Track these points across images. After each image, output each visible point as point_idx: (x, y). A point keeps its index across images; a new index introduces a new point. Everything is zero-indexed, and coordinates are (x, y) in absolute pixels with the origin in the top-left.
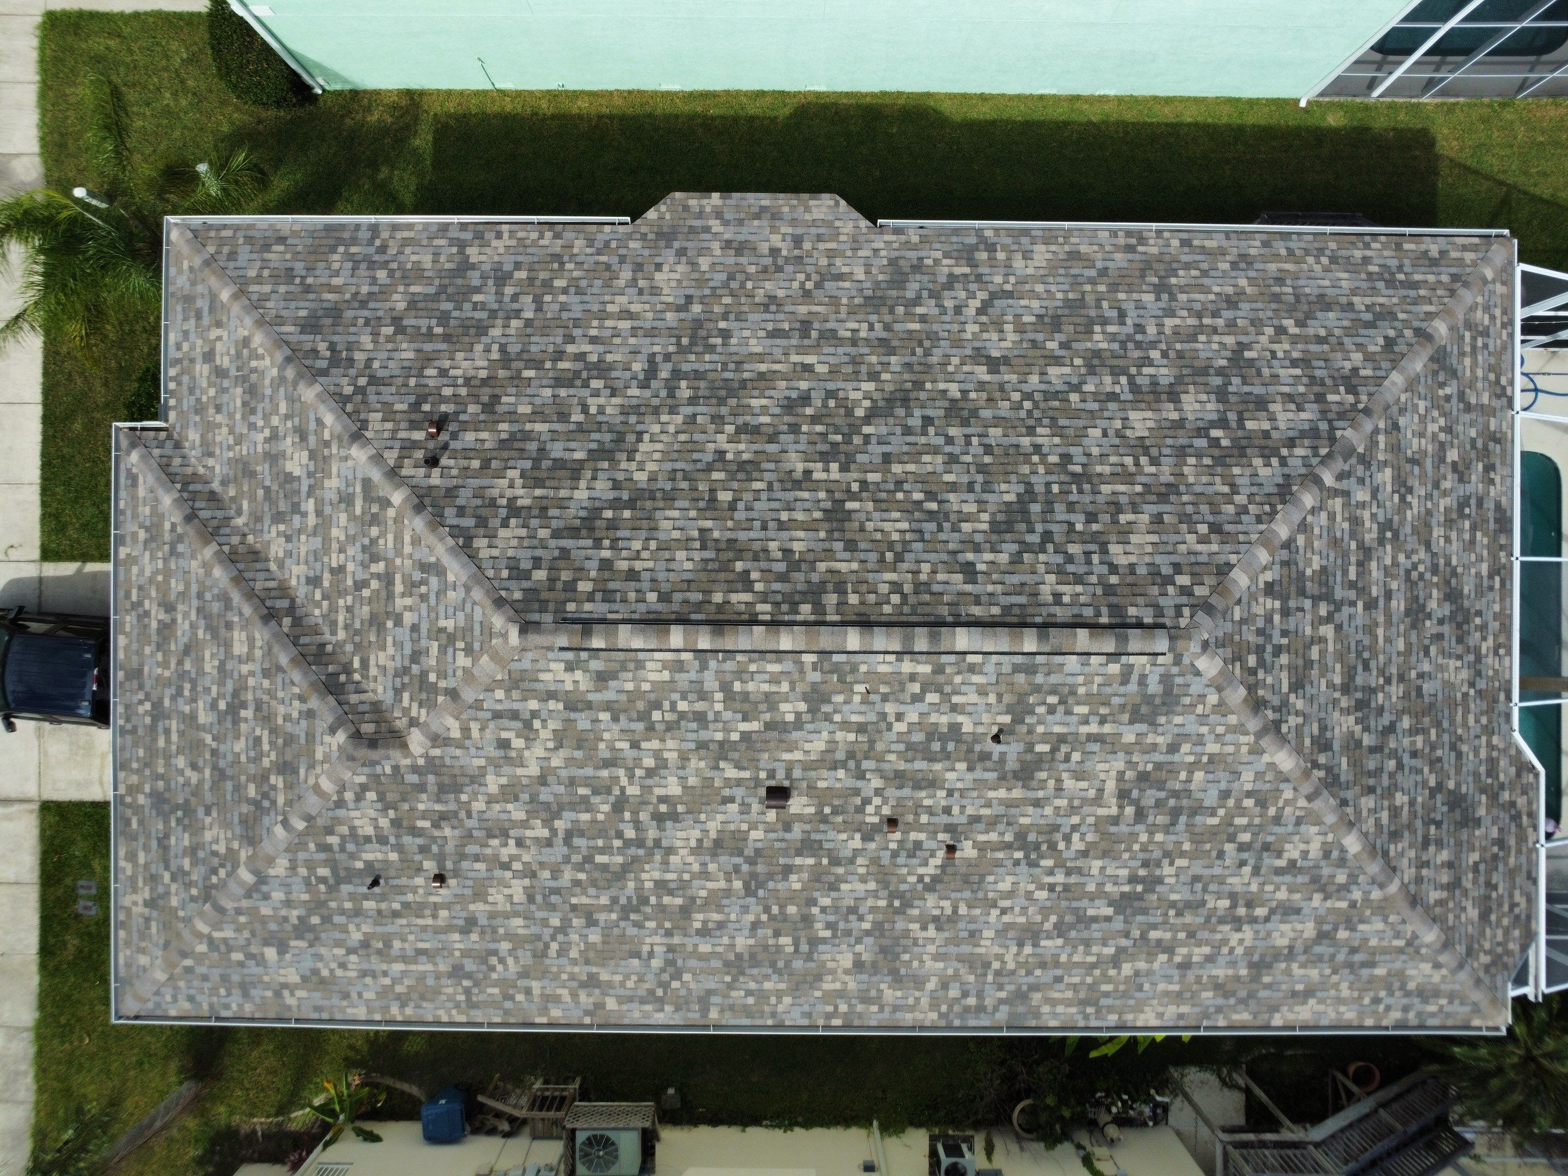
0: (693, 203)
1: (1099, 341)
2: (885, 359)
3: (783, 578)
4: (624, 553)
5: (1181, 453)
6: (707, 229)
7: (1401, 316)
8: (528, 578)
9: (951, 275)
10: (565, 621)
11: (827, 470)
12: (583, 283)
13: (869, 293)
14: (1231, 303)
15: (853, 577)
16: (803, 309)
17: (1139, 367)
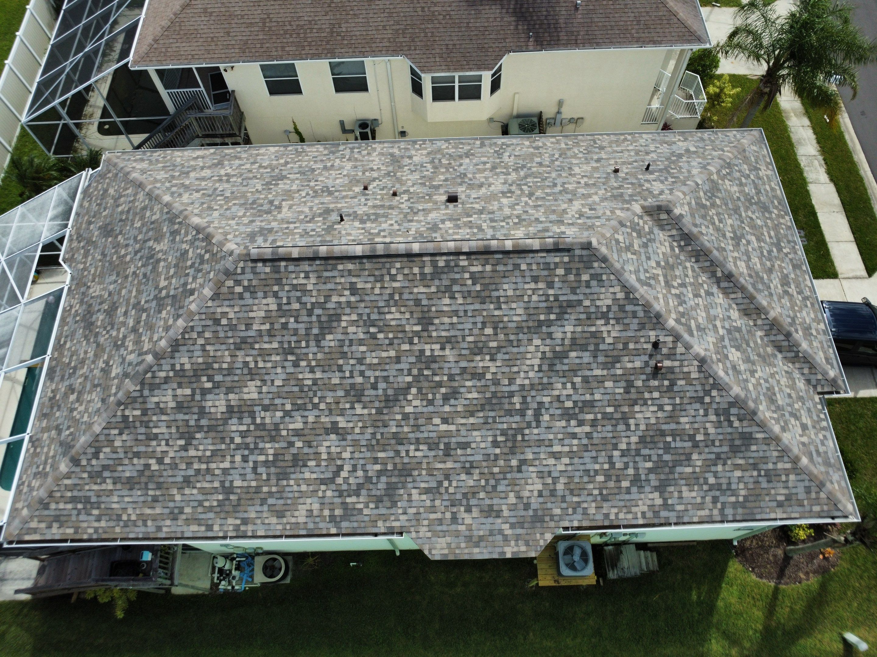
0: (523, 548)
1: (270, 448)
2: (399, 429)
3: (454, 281)
4: (541, 292)
5: (230, 371)
6: (513, 526)
7: (85, 475)
8: (591, 275)
9: (358, 496)
10: (569, 250)
11: (432, 350)
12: (586, 479)
13: (409, 479)
14: (187, 482)
15: (416, 283)
16: (449, 465)
17: (248, 431)
